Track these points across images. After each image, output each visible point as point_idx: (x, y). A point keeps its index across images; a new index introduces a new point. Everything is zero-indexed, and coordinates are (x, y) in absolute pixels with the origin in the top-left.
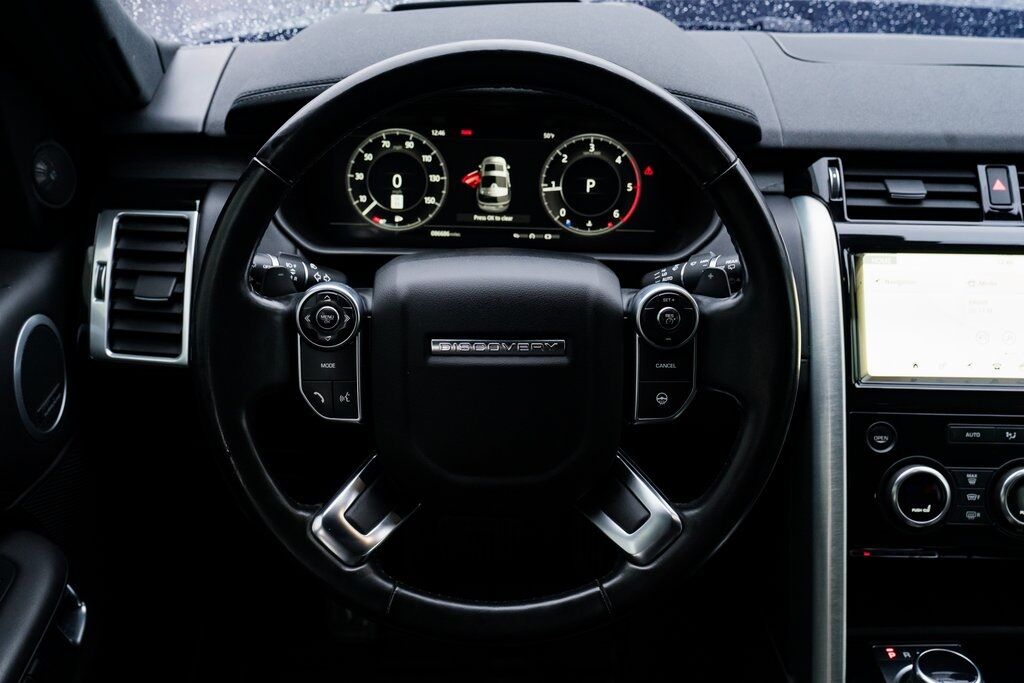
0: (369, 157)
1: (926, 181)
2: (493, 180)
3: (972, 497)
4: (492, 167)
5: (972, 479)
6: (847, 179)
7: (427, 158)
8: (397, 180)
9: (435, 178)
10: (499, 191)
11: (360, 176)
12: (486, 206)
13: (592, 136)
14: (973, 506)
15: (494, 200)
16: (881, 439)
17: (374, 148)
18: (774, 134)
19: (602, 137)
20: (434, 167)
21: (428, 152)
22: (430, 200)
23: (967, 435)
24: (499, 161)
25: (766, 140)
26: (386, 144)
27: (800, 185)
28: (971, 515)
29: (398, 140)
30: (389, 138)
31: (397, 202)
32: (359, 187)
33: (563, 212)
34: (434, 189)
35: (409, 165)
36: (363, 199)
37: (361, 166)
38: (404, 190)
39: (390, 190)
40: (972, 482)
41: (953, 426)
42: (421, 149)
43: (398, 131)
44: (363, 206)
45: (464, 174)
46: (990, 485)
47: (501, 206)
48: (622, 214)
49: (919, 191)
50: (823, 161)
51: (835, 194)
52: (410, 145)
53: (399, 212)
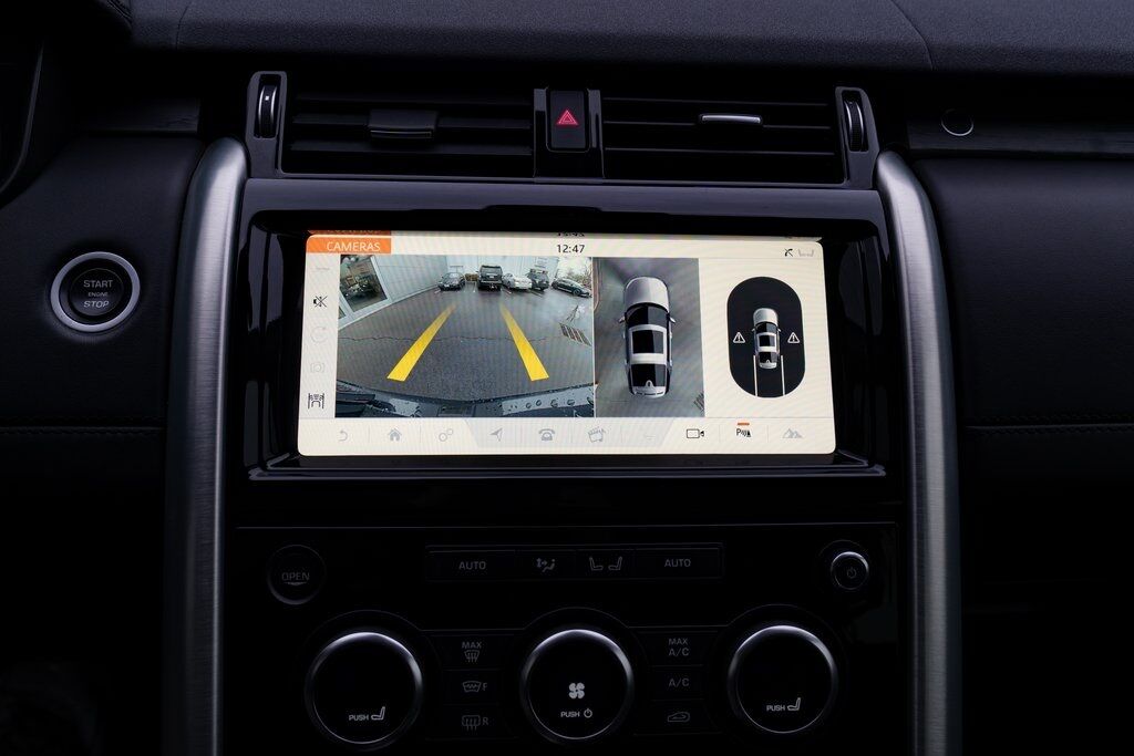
3: (471, 686)
5: (472, 651)
14: (475, 703)
16: (295, 579)
23: (462, 565)
25: (144, 37)
28: (471, 723)
40: (472, 657)
41: (434, 550)
46: (503, 664)
49: (425, 124)
50: (256, 78)
51: (265, 128)
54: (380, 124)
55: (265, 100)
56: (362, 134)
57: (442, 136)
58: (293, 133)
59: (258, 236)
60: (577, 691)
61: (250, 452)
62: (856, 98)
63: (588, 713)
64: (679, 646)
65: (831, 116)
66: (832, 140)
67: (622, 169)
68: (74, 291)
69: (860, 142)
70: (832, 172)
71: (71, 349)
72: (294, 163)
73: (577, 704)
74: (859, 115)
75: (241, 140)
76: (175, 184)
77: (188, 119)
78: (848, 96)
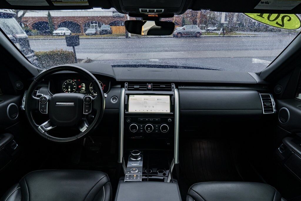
0: (65, 84)
1: (140, 86)
2: (83, 87)
3: (141, 128)
4: (83, 85)
5: (141, 126)
6: (128, 85)
7: (74, 84)
8: (69, 87)
9: (75, 86)
10: (84, 88)
11: (64, 86)
12: (82, 90)
14: (142, 130)
15: (83, 89)
16: (129, 120)
17: (66, 82)
18: (118, 79)
20: (75, 85)
22: (74, 90)
23: (141, 120)
24: (84, 84)
25: (117, 80)
26: (68, 82)
27: (123, 86)
28: (141, 131)
29: (70, 81)
31: (69, 90)
32: (64, 88)
33: (93, 91)
34: (75, 88)
35: (71, 84)
36: (65, 89)
37: (64, 85)
38: (70, 88)
39: (68, 88)
41: (139, 118)
42: (73, 82)
43: (70, 80)
44: (65, 90)
45: (79, 86)
46: (144, 127)
47: (84, 90)
49: (138, 87)
50: (125, 83)
51: (126, 87)
52: (71, 82)
53: (70, 91)
54: (135, 87)
55: (126, 85)
56: (133, 87)
57: (140, 88)
58: (128, 87)
59: (126, 95)
60: (149, 129)
61: (126, 111)
62: (173, 84)
64: (157, 126)
65: (171, 86)
66: (171, 88)
67: (154, 90)
68: (113, 99)
69: (173, 88)
70: (171, 90)
71: (113, 104)
72: (129, 90)
73: (149, 130)
74: (173, 86)
75: (124, 88)
76: (120, 92)
77: (120, 86)
78: (172, 84)
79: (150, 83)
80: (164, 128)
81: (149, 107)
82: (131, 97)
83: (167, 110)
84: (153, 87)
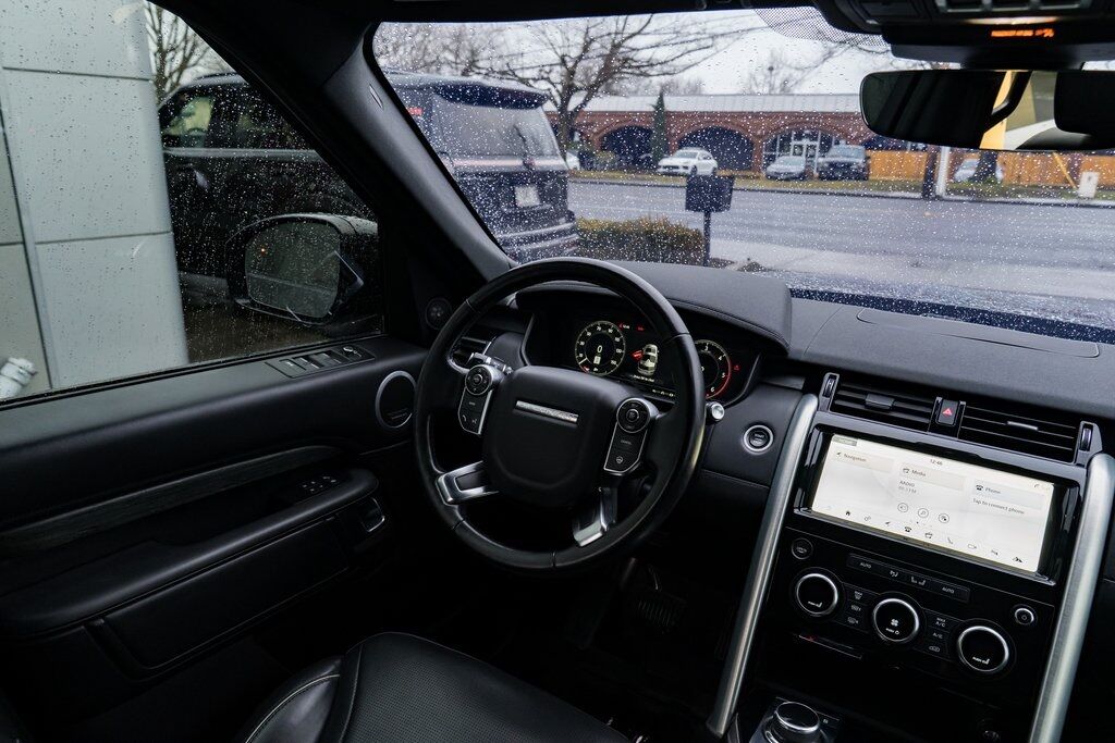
0: (589, 334)
1: (897, 399)
2: (648, 357)
3: (854, 608)
4: (649, 350)
5: (858, 596)
6: (839, 388)
7: (617, 340)
8: (600, 349)
9: (619, 351)
10: (650, 364)
11: (582, 343)
12: (642, 371)
13: (708, 342)
14: (855, 614)
15: (647, 368)
16: (801, 550)
17: (593, 330)
18: (799, 352)
19: (713, 343)
20: (620, 345)
21: (619, 336)
22: (614, 362)
23: (862, 564)
24: (654, 347)
25: (792, 355)
26: (599, 328)
27: (812, 388)
28: (851, 621)
29: (605, 327)
30: (601, 326)
31: (597, 360)
32: (581, 349)
34: (617, 357)
35: (599, 338)
36: (581, 355)
37: (584, 338)
38: (602, 355)
39: (595, 354)
40: (858, 598)
41: (853, 555)
42: (616, 334)
43: (606, 323)
44: (581, 359)
45: (634, 352)
46: (868, 603)
47: (649, 373)
48: (716, 390)
49: (888, 403)
50: (828, 375)
51: (827, 394)
52: (610, 331)
53: (596, 366)
54: (872, 400)
55: (829, 383)
56: (862, 402)
57: (894, 409)
58: (837, 397)
59: (816, 432)
60: (895, 623)
61: (796, 504)
62: (1091, 428)
63: (897, 632)
64: (941, 621)
65: (1075, 433)
66: (1072, 444)
67: (965, 436)
68: (752, 436)
69: (1086, 447)
70: (1068, 457)
71: (747, 455)
72: (835, 408)
73: (894, 628)
74: (1094, 436)
75: (818, 396)
76: (791, 408)
77: (799, 383)
78: (1086, 426)
79: (952, 394)
80: (982, 643)
81: (924, 513)
82: (838, 445)
83: (1022, 552)
84: (966, 422)
